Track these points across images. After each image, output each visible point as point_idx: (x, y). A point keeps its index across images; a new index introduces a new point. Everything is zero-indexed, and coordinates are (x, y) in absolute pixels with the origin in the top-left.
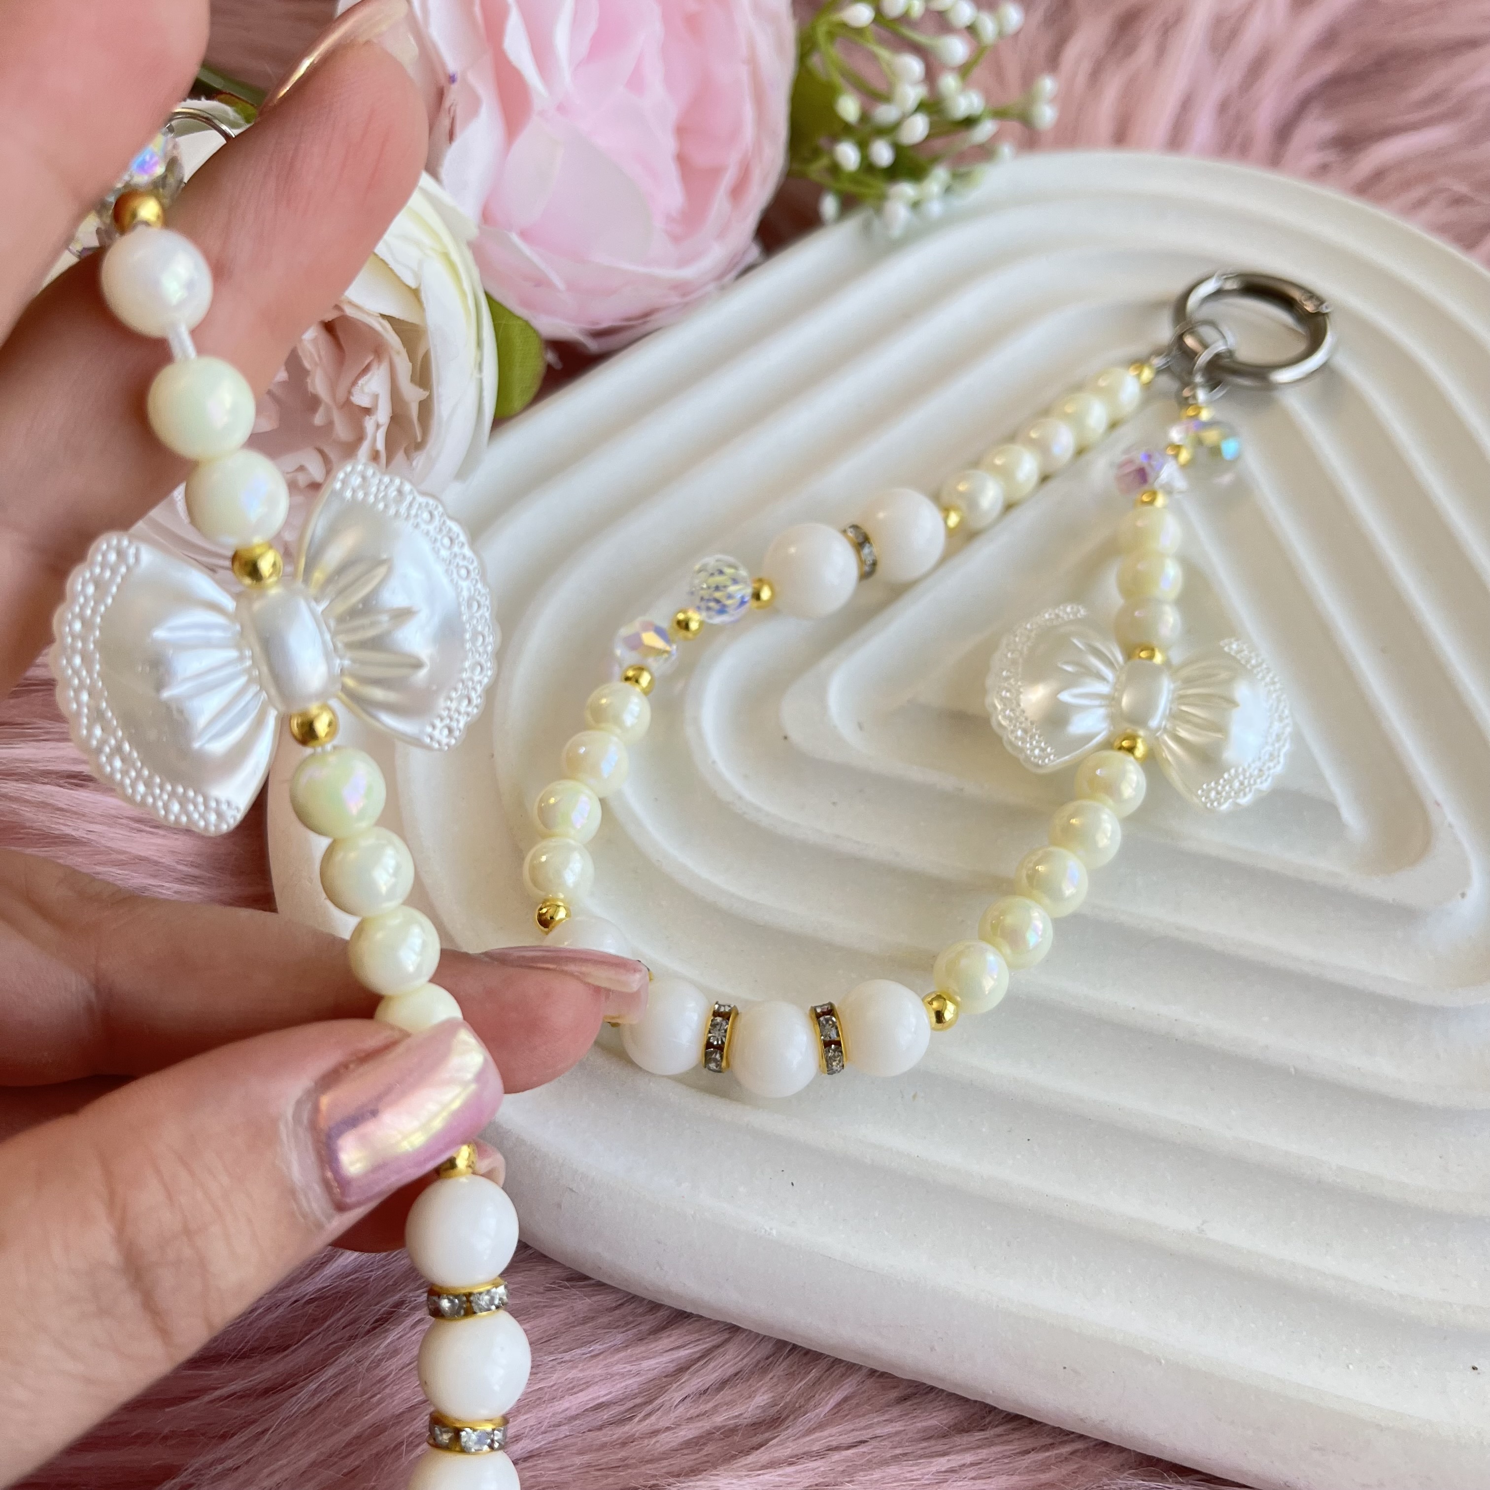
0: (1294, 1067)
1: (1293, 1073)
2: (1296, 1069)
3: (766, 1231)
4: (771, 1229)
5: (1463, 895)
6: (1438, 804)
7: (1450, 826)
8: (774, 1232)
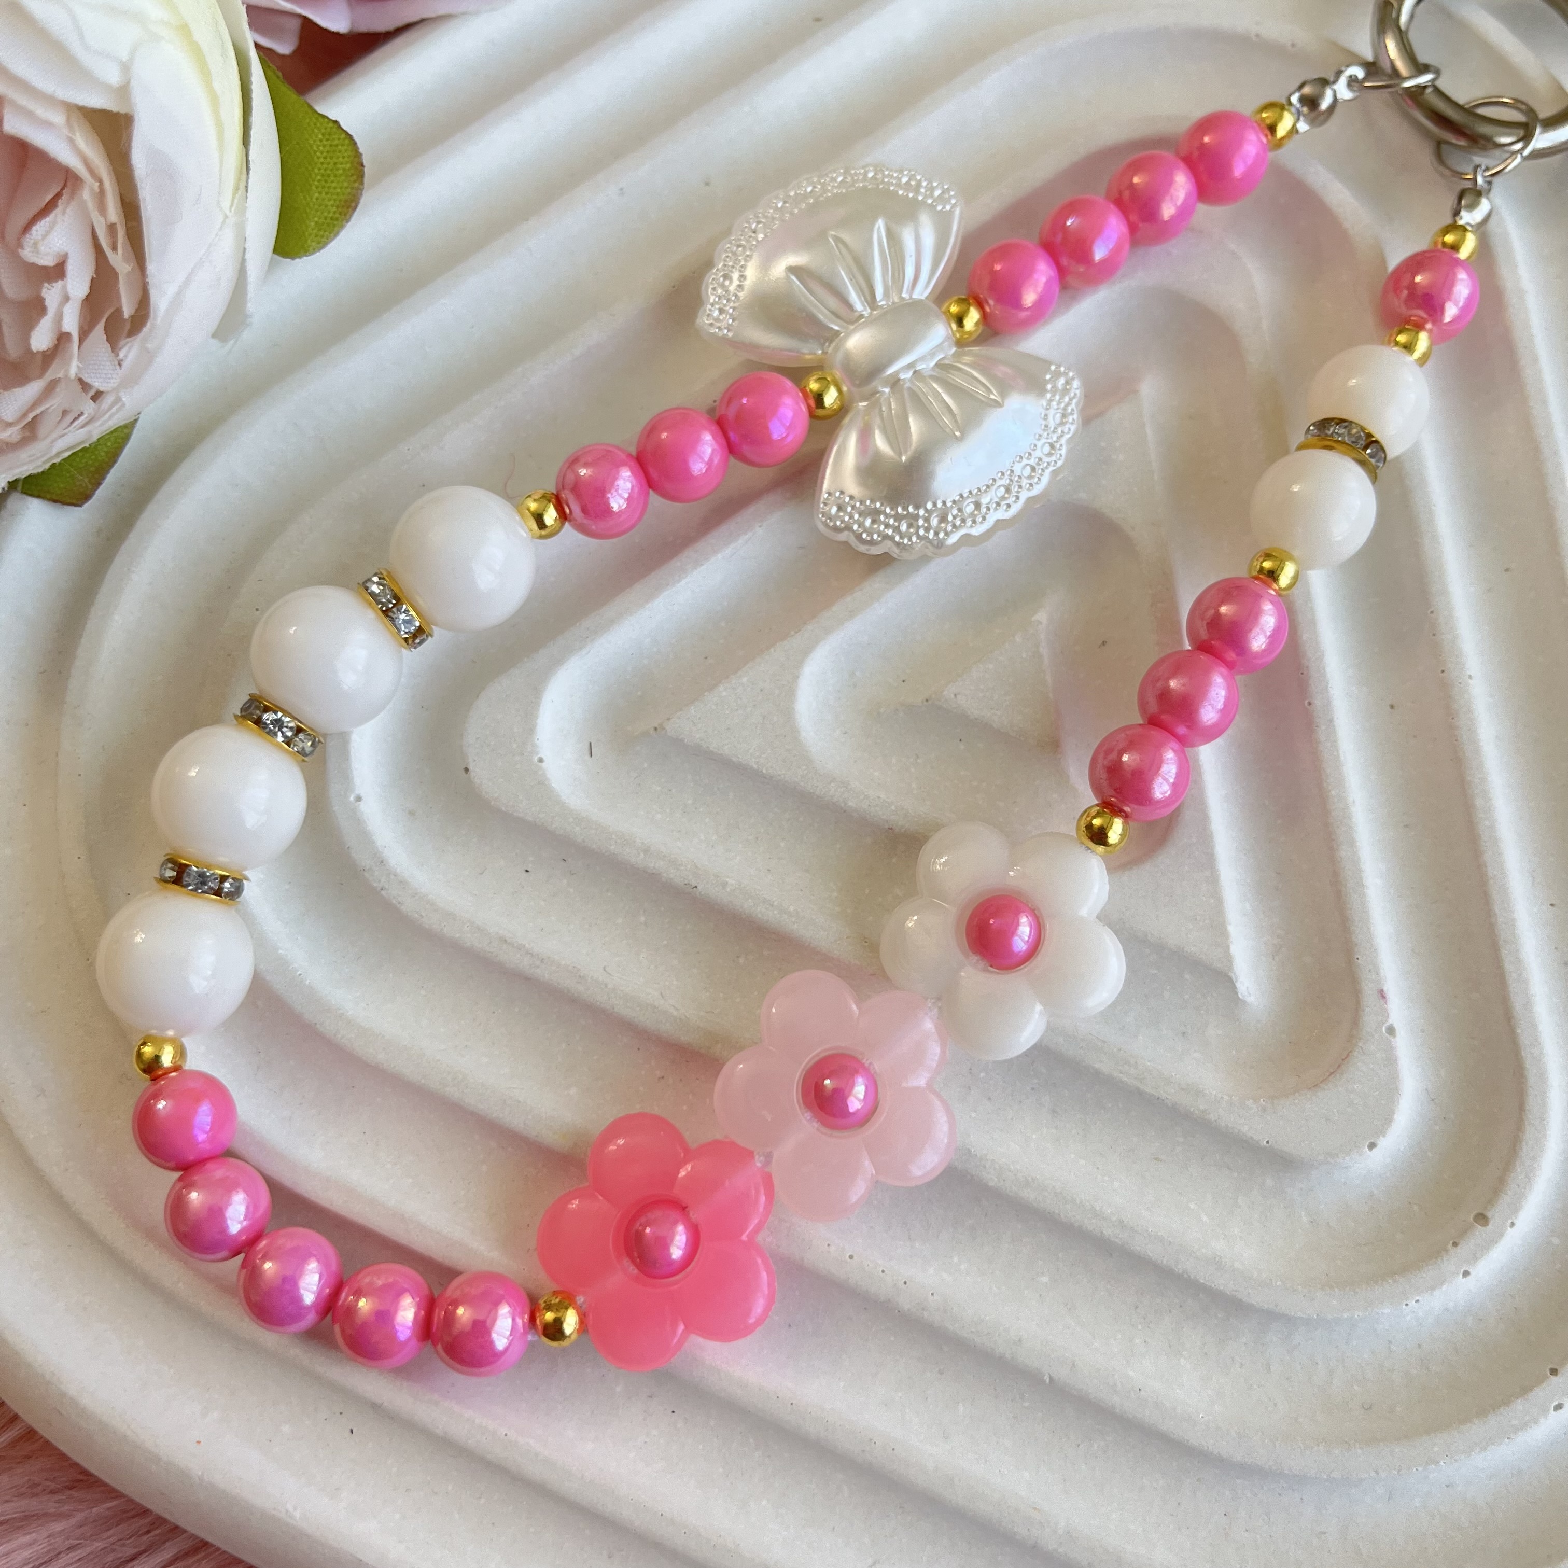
0: (1049, 1374)
1: (1048, 1381)
2: (1051, 1378)
3: (287, 1511)
4: (295, 1509)
5: (1372, 1146)
6: (1382, 995)
7: (1391, 1031)
8: (297, 1514)
